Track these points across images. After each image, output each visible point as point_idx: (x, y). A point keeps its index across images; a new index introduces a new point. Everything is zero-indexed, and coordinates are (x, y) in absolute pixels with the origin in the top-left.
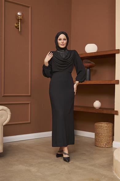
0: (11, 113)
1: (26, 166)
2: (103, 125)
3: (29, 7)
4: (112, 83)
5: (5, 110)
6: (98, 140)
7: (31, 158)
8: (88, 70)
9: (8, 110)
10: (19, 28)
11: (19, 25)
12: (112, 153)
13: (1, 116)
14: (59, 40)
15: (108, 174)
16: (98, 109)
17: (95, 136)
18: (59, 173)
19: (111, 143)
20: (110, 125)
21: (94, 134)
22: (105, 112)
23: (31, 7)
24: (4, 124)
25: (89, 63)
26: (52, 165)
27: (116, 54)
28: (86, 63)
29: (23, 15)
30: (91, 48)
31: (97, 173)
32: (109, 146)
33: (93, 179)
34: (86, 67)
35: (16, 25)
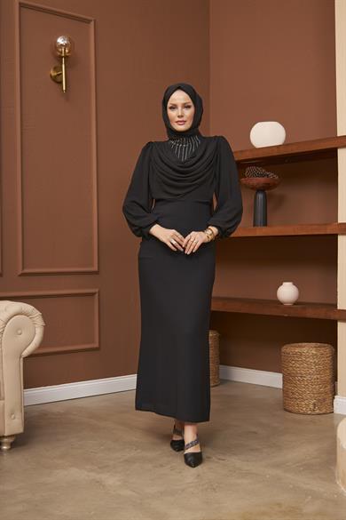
1: (92, 471)
2: (305, 350)
3: (89, 21)
4: (329, 232)
5: (27, 315)
6: (293, 393)
7: (102, 448)
8: (260, 196)
9: (37, 313)
10: (61, 82)
11: (61, 74)
12: (334, 429)
13: (17, 331)
14: (171, 108)
15: (322, 490)
16: (289, 307)
17: (284, 384)
18: (183, 490)
19: (328, 401)
20: (327, 349)
21: (280, 376)
22: (310, 313)
23: (95, 21)
24: (26, 353)
25: (262, 176)
26: (161, 466)
27: (339, 151)
28: (254, 175)
29: (71, 45)
30: (267, 135)
31: (291, 486)
32: (324, 411)
33: (279, 505)
34: (253, 188)
35: (54, 74)
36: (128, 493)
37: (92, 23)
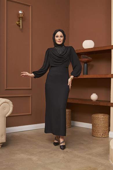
0: (13, 105)
1: (28, 155)
2: (100, 116)
3: (29, 6)
4: (108, 77)
5: (7, 103)
6: (95, 130)
7: (32, 147)
8: (86, 65)
9: (11, 103)
10: (20, 26)
11: (20, 23)
12: (109, 142)
13: (4, 108)
14: (56, 37)
15: (104, 163)
16: (95, 102)
17: (92, 127)
18: (58, 162)
19: (107, 133)
20: (107, 116)
21: (91, 124)
24: (7, 115)
25: (86, 58)
27: (112, 50)
28: (84, 58)
29: (24, 13)
30: (88, 44)
31: (94, 161)
32: (106, 136)
33: (90, 167)
34: (83, 62)
35: (18, 23)
36: (40, 162)
37: (31, 6)
